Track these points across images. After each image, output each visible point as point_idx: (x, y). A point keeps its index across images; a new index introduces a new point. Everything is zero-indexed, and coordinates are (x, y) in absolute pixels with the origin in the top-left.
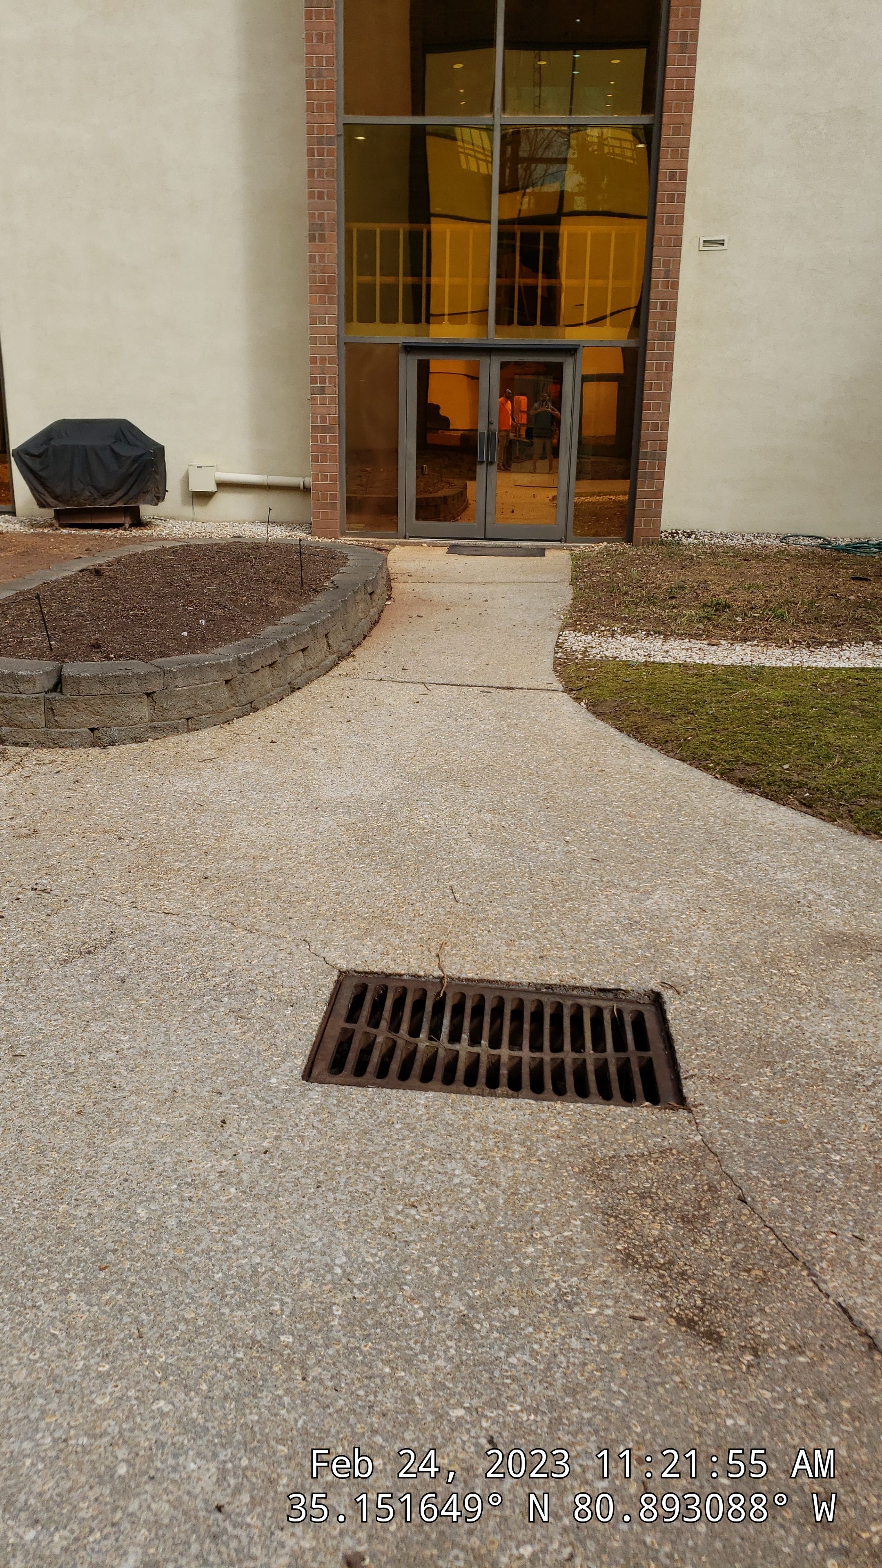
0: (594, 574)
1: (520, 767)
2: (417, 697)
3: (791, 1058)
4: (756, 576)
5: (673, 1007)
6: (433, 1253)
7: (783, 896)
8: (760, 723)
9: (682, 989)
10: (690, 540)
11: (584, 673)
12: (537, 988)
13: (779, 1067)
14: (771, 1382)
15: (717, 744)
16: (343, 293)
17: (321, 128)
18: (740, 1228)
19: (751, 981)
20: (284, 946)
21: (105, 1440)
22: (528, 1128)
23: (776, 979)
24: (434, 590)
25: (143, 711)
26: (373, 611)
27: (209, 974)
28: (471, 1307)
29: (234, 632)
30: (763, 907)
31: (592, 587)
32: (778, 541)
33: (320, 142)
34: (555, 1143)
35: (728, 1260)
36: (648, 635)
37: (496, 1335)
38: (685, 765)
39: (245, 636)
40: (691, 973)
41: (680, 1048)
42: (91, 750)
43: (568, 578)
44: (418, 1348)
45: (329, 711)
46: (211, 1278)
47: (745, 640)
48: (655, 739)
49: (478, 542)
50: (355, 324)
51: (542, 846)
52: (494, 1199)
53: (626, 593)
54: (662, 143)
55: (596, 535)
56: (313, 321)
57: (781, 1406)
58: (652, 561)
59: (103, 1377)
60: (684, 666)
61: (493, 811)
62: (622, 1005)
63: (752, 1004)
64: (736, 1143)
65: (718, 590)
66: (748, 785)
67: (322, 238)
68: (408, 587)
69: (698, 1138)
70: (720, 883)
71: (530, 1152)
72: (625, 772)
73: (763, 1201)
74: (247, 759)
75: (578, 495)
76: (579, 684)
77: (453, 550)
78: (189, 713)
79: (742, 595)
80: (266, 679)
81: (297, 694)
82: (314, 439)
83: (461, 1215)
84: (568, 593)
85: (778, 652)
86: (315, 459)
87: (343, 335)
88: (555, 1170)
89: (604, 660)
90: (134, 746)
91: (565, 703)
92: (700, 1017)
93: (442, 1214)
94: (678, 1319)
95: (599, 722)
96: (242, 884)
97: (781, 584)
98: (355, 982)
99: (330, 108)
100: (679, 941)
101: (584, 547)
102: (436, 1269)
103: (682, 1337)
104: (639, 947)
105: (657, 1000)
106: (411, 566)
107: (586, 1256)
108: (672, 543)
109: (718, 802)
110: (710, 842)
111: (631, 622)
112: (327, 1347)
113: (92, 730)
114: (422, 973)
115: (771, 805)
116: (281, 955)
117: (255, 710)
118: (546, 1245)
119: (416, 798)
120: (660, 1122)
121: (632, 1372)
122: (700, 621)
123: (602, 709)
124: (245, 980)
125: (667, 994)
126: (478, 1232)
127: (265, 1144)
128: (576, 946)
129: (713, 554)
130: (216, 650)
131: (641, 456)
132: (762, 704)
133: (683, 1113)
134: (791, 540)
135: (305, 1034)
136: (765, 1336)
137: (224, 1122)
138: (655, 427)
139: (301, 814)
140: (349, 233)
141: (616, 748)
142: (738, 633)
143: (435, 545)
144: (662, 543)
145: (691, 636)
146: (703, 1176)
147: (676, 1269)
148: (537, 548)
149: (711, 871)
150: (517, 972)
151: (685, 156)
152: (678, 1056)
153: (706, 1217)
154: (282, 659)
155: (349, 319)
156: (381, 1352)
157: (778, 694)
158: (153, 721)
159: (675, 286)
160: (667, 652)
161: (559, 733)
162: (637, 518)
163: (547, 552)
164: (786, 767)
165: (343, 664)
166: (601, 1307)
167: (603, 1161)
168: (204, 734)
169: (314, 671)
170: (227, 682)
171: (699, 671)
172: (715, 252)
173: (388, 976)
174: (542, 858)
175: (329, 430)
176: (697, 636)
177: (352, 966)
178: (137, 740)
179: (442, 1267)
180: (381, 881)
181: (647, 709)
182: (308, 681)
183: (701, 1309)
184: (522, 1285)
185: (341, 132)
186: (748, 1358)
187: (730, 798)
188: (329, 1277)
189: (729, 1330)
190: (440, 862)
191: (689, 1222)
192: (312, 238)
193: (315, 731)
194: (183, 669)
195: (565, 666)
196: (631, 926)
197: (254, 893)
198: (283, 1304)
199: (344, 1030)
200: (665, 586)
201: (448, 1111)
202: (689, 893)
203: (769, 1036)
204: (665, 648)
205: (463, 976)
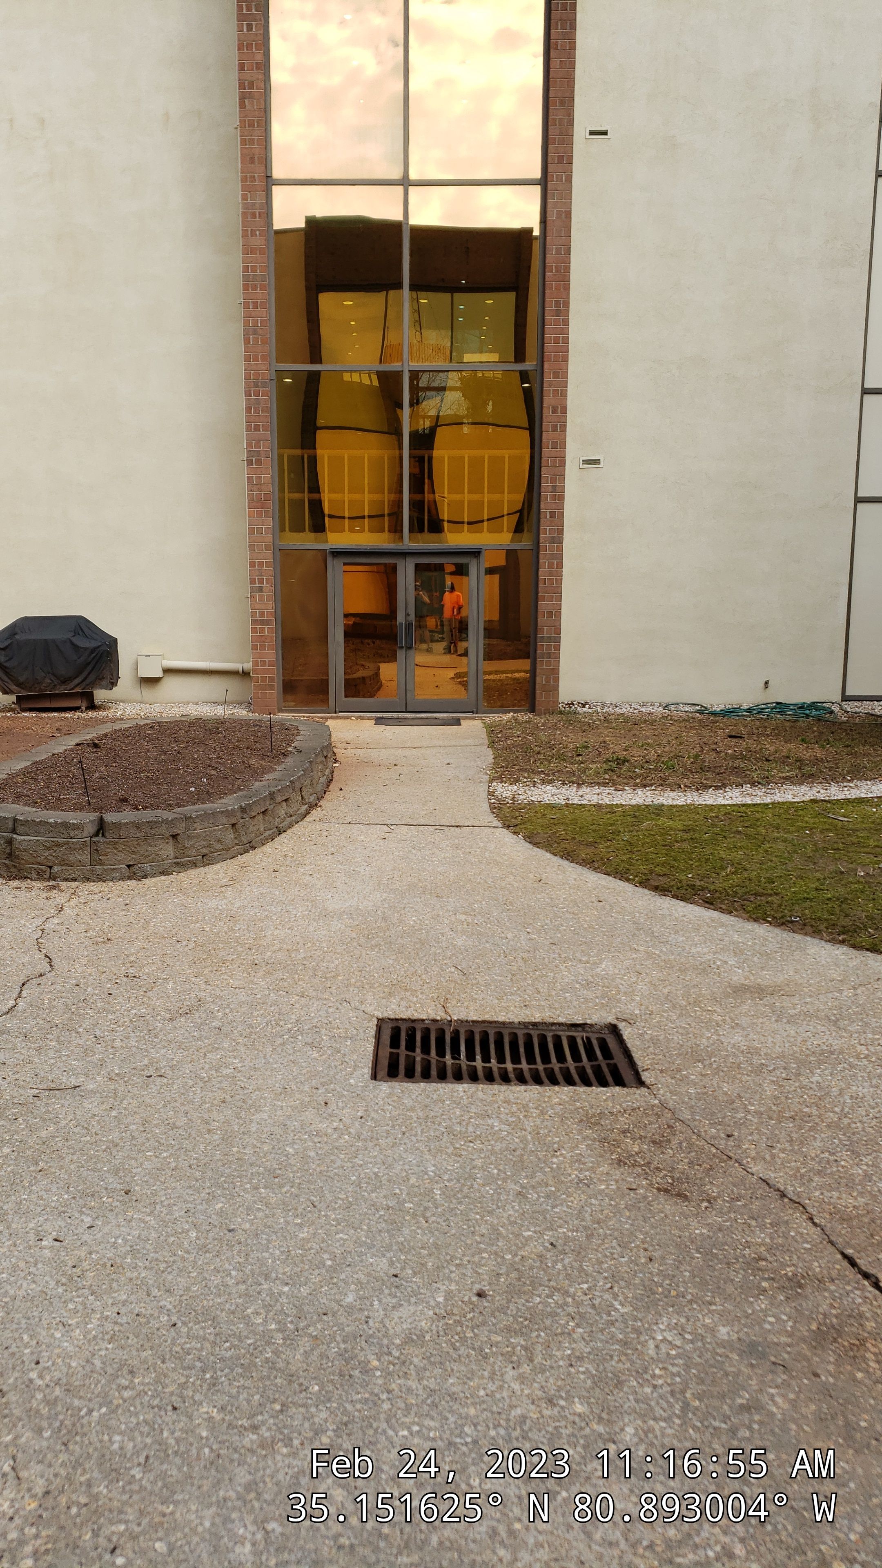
0: (507, 739)
1: (479, 883)
2: (383, 835)
3: (715, 1056)
4: (647, 737)
5: (627, 1032)
6: (491, 1164)
7: (698, 963)
8: (665, 845)
9: (632, 1022)
10: (584, 709)
11: (517, 814)
12: (525, 1025)
13: (707, 1063)
14: (721, 1213)
15: (634, 862)
16: (277, 507)
17: (257, 374)
18: (691, 1145)
19: (681, 1015)
20: (331, 1005)
21: (313, 1251)
22: (539, 1100)
23: (698, 1013)
24: (373, 754)
25: (168, 850)
26: (327, 772)
27: (281, 1023)
28: (522, 1187)
29: (230, 787)
30: (683, 971)
31: (508, 748)
32: (661, 709)
33: (256, 385)
34: (558, 1108)
35: (686, 1160)
36: (564, 784)
37: (542, 1199)
38: (611, 878)
39: (241, 790)
40: (637, 1012)
41: (636, 1055)
42: (129, 882)
43: (486, 742)
44: (494, 1207)
45: (314, 847)
46: (349, 1179)
47: (645, 786)
48: (583, 860)
49: (400, 715)
50: (288, 534)
51: (510, 935)
52: (525, 1137)
53: (539, 753)
54: (545, 385)
55: (503, 708)
56: (252, 531)
57: (728, 1224)
58: (555, 727)
59: (301, 1226)
60: (598, 806)
61: (465, 913)
62: (590, 1035)
63: (685, 1028)
64: (683, 1103)
65: (617, 748)
66: (661, 890)
67: (259, 462)
68: (349, 752)
69: (657, 1102)
70: (649, 955)
71: (543, 1113)
72: (564, 884)
73: (705, 1131)
74: (258, 884)
75: (485, 673)
76: (514, 821)
77: (379, 721)
78: (205, 851)
79: (637, 752)
80: (260, 824)
81: (283, 835)
82: (254, 630)
83: (504, 1145)
84: (489, 756)
85: (673, 794)
86: (254, 647)
87: (277, 542)
88: (562, 1121)
89: (531, 804)
90: (163, 878)
91: (506, 836)
92: (647, 1037)
93: (492, 1145)
94: (659, 1189)
95: (536, 849)
96: (285, 967)
97: (669, 743)
98: (390, 1025)
99: (264, 358)
100: (625, 993)
101: (494, 717)
102: (495, 1171)
103: (662, 1197)
104: (597, 997)
105: (614, 1029)
106: (349, 736)
107: (592, 1162)
108: (569, 713)
109: (640, 903)
110: (639, 930)
111: (548, 775)
112: (436, 1208)
113: (129, 866)
114: (439, 1018)
115: (682, 903)
116: (331, 1010)
117: (253, 848)
118: (565, 1158)
119: (403, 906)
120: (628, 1095)
121: (633, 1213)
122: (605, 772)
123: (537, 840)
124: (310, 1026)
125: (621, 1025)
126: (518, 1153)
127: (359, 1114)
128: (550, 998)
129: (606, 720)
130: (220, 801)
131: (538, 640)
132: (665, 831)
133: (643, 1090)
134: (672, 708)
135: (365, 1055)
136: (715, 1194)
137: (326, 1103)
138: (550, 615)
139: (314, 920)
140: (281, 457)
141: (553, 867)
142: (638, 781)
143: (362, 718)
144: (561, 713)
145: (599, 784)
146: (663, 1120)
147: (652, 1166)
148: (453, 718)
149: (641, 948)
150: (509, 1016)
151: (564, 395)
152: (635, 1059)
153: (669, 1141)
154: (272, 807)
155: (282, 529)
156: (471, 1209)
157: (678, 825)
158: (176, 858)
159: (562, 498)
160: (582, 796)
161: (506, 858)
162: (538, 692)
163: (462, 722)
164: (690, 876)
165: (314, 812)
166: (608, 1185)
167: (594, 1116)
168: (216, 867)
169: (294, 818)
170: (233, 825)
171: (611, 809)
172: (593, 471)
173: (414, 1021)
174: (511, 943)
175: (267, 622)
176: (605, 784)
177: (386, 1015)
178: (164, 873)
179: (499, 1170)
180: (391, 962)
181: (574, 838)
182: (290, 826)
183: (672, 1184)
184: (554, 1177)
185: (274, 377)
186: (705, 1204)
187: (649, 899)
188: (426, 1177)
189: (692, 1193)
190: (433, 949)
191: (657, 1143)
192: (250, 462)
193: (307, 862)
194: (201, 815)
195: (499, 808)
196: (588, 985)
197: (296, 973)
198: (400, 1190)
199: (391, 1054)
200: (572, 746)
201: (480, 1094)
202: (627, 963)
203: (698, 1045)
204: (580, 793)
205: (470, 1019)
